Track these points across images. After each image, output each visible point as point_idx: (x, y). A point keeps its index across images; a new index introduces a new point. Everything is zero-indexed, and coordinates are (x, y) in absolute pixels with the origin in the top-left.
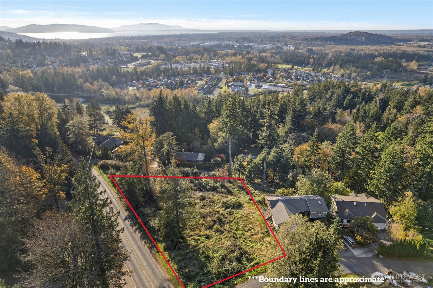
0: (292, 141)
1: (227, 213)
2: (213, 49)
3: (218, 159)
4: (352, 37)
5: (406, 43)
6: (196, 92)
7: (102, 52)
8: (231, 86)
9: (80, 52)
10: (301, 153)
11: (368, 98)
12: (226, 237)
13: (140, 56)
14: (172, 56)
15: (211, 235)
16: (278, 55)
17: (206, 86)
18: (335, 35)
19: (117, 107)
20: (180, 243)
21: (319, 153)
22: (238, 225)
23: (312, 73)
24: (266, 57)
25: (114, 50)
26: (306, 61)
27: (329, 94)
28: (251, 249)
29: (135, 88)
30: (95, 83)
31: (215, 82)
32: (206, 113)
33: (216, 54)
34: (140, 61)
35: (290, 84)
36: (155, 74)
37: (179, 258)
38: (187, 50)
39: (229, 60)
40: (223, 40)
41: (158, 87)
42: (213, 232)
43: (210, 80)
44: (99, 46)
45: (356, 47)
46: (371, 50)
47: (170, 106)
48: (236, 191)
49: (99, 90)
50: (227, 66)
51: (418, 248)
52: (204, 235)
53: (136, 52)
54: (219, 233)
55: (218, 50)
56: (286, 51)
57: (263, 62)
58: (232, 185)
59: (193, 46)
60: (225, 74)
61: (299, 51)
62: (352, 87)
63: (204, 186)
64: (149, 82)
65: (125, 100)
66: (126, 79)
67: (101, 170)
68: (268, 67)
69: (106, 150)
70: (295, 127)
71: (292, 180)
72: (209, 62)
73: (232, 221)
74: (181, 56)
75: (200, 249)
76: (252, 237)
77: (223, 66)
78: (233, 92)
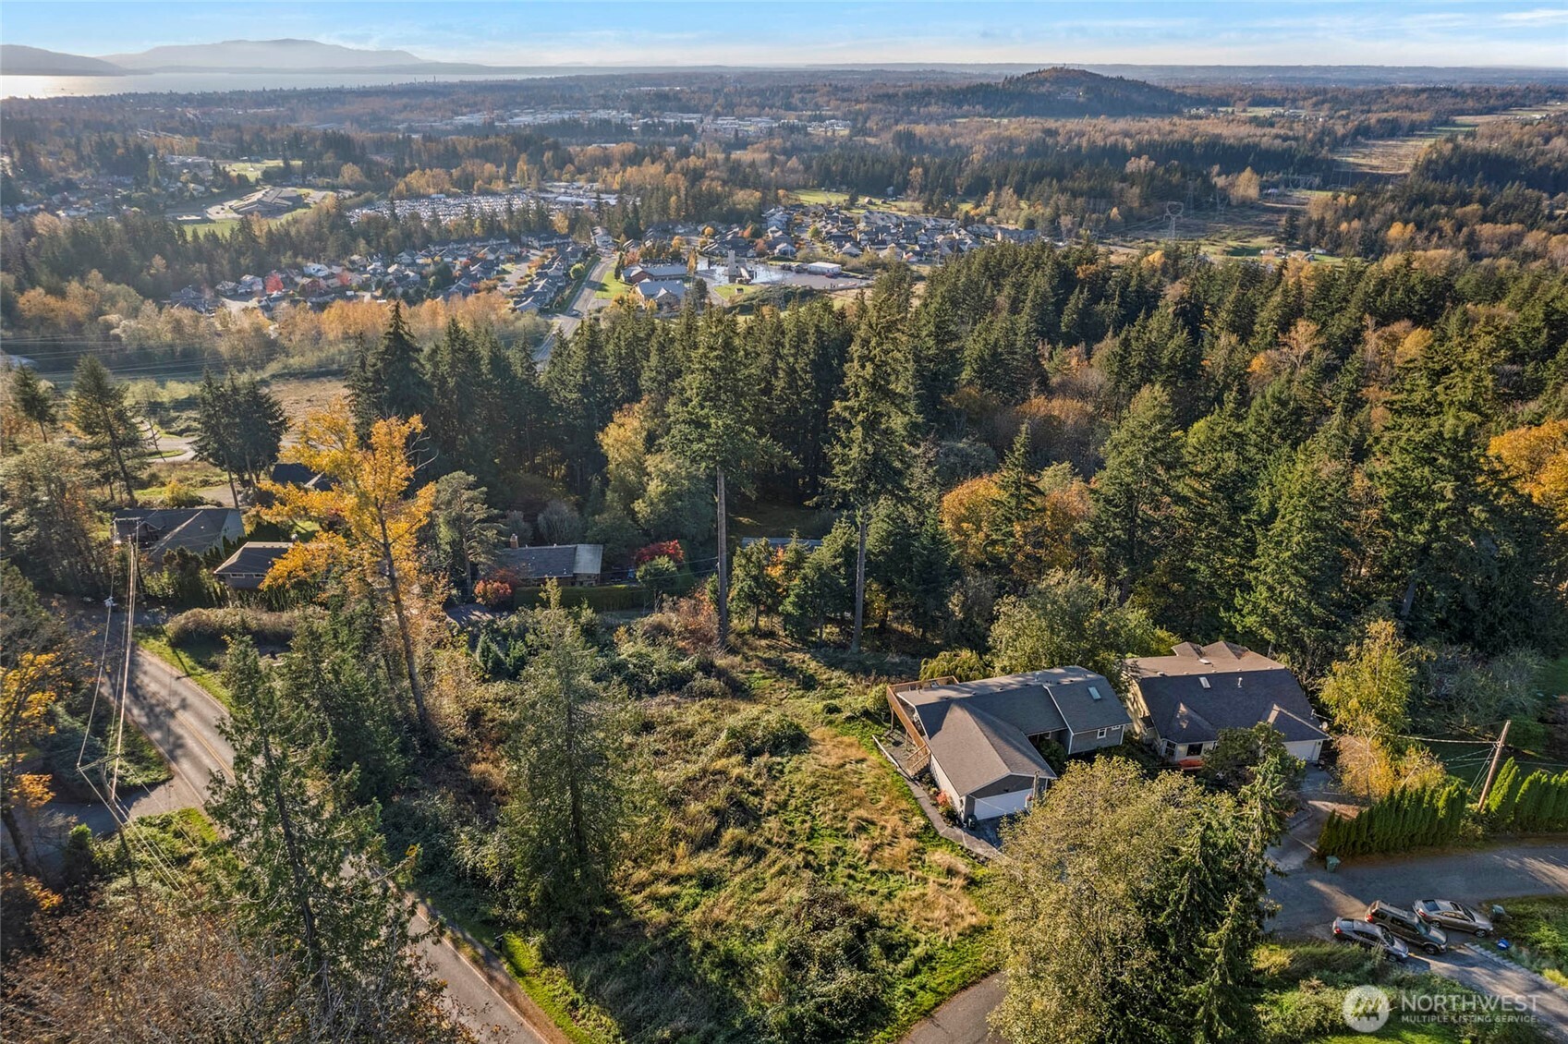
0: (925, 471)
1: (758, 775)
2: (551, 140)
3: (663, 562)
4: (1043, 90)
5: (1215, 111)
6: (505, 309)
7: (81, 158)
8: (640, 277)
10: (973, 515)
11: (1140, 301)
12: (781, 872)
13: (259, 174)
14: (391, 170)
15: (718, 870)
16: (794, 158)
17: (542, 283)
18: (985, 81)
19: (210, 385)
20: (604, 921)
21: (1038, 510)
22: (814, 818)
23: (923, 221)
24: (753, 164)
25: (139, 149)
26: (897, 178)
27: (1006, 293)
28: (887, 906)
29: (253, 303)
30: (74, 287)
31: (578, 266)
32: (583, 388)
33: (563, 161)
34: (258, 195)
35: (854, 262)
36: (331, 245)
37: (612, 986)
38: (446, 147)
39: (618, 178)
40: (582, 104)
41: (349, 293)
42: (724, 856)
43: (554, 259)
44: (61, 133)
45: (1059, 124)
46: (1111, 134)
47: (436, 365)
48: (760, 680)
49: (93, 317)
50: (613, 202)
51: (1442, 813)
52: (691, 877)
53: (236, 158)
54: (747, 859)
55: (570, 144)
56: (822, 142)
57: (744, 185)
58: (738, 659)
59: (468, 129)
60: (609, 232)
61: (866, 143)
62: (1078, 263)
63: (634, 675)
64: (310, 276)
65: (216, 354)
66: (210, 269)
67: (182, 655)
68: (764, 205)
69: (187, 566)
70: (929, 421)
71: (965, 619)
72: (541, 190)
73: (784, 805)
74: (428, 171)
75: (686, 935)
76: (876, 855)
77: (598, 204)
78: (652, 302)
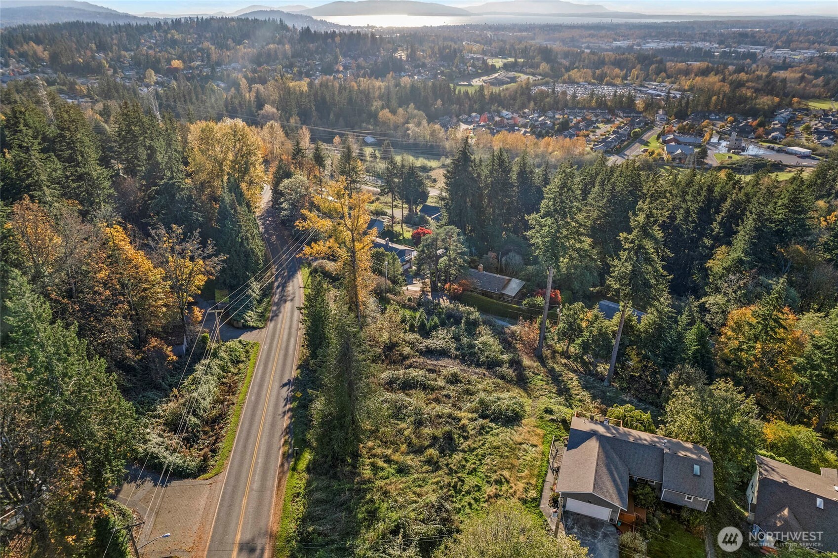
0: (735, 292)
1: (474, 429)
2: (659, 58)
6: (587, 148)
7: (433, 53)
8: (671, 141)
9: (396, 50)
12: (437, 483)
13: (501, 65)
14: (565, 67)
15: (411, 466)
16: (821, 78)
17: (614, 136)
20: (344, 464)
21: (779, 339)
22: (481, 464)
24: (785, 80)
29: (471, 127)
30: (401, 110)
31: (638, 130)
33: (661, 70)
34: (496, 75)
35: (824, 150)
36: (518, 102)
38: (599, 58)
39: (688, 83)
40: (691, 38)
41: (515, 128)
42: (420, 461)
43: (626, 124)
44: (432, 42)
48: (539, 381)
49: (404, 124)
50: (678, 96)
52: (397, 463)
53: (496, 56)
54: (430, 468)
55: (669, 61)
57: (771, 92)
58: (538, 364)
59: (617, 49)
60: (666, 114)
63: (475, 353)
64: (501, 117)
65: (444, 148)
66: (460, 108)
68: (778, 106)
70: (754, 260)
72: (641, 86)
73: (474, 450)
74: (583, 70)
75: (369, 490)
77: (668, 97)
78: (670, 157)
